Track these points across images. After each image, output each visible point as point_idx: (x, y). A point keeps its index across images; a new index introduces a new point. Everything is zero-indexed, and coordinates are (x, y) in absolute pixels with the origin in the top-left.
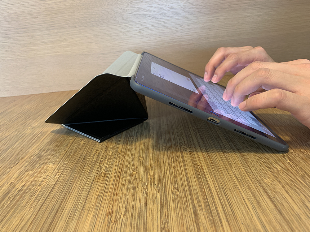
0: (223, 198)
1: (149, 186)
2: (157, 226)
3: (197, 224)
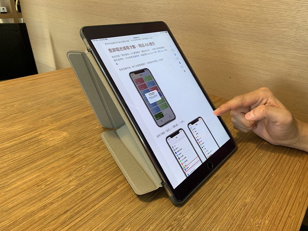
0: (90, 216)
1: (77, 179)
2: (46, 202)
3: (58, 217)
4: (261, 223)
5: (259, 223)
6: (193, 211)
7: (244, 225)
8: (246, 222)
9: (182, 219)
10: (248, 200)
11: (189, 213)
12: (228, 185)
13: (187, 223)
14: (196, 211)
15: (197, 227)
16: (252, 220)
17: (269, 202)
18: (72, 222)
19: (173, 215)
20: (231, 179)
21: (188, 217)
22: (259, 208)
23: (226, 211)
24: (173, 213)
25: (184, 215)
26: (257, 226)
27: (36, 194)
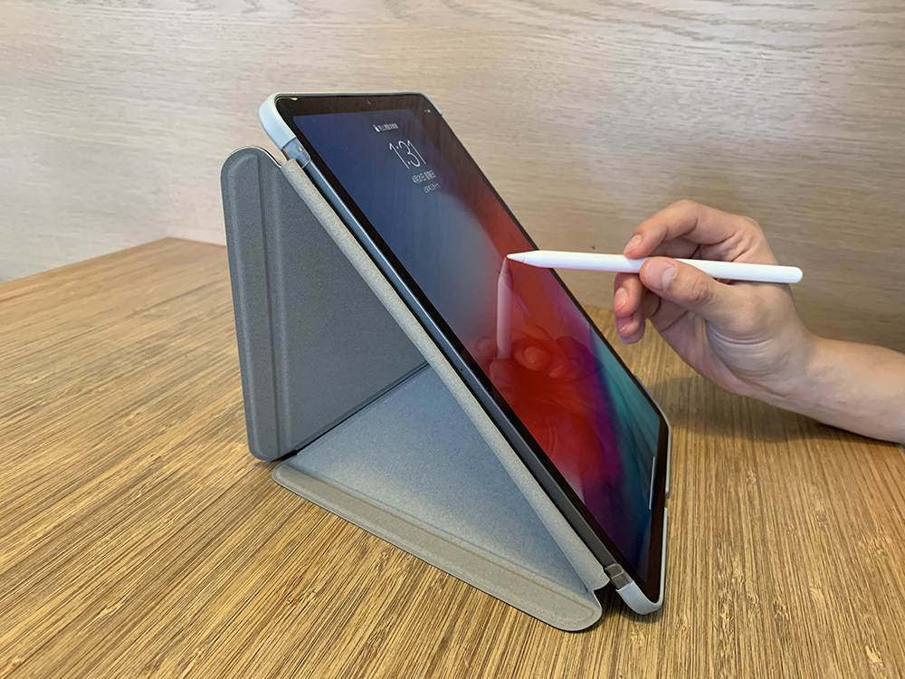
4: (881, 546)
5: (878, 545)
6: (738, 558)
7: (856, 558)
8: (854, 551)
9: (733, 580)
10: (819, 508)
11: (734, 564)
12: (756, 487)
13: (749, 585)
14: (742, 555)
15: (777, 587)
16: (860, 543)
17: (858, 502)
18: (485, 665)
19: (707, 578)
20: (752, 474)
21: (738, 572)
22: (853, 518)
23: (801, 540)
24: (702, 573)
25: (728, 571)
26: (879, 552)
27: (308, 624)
